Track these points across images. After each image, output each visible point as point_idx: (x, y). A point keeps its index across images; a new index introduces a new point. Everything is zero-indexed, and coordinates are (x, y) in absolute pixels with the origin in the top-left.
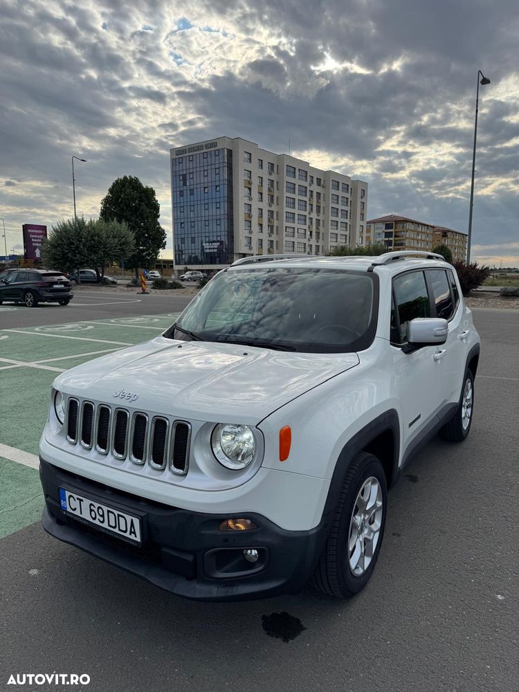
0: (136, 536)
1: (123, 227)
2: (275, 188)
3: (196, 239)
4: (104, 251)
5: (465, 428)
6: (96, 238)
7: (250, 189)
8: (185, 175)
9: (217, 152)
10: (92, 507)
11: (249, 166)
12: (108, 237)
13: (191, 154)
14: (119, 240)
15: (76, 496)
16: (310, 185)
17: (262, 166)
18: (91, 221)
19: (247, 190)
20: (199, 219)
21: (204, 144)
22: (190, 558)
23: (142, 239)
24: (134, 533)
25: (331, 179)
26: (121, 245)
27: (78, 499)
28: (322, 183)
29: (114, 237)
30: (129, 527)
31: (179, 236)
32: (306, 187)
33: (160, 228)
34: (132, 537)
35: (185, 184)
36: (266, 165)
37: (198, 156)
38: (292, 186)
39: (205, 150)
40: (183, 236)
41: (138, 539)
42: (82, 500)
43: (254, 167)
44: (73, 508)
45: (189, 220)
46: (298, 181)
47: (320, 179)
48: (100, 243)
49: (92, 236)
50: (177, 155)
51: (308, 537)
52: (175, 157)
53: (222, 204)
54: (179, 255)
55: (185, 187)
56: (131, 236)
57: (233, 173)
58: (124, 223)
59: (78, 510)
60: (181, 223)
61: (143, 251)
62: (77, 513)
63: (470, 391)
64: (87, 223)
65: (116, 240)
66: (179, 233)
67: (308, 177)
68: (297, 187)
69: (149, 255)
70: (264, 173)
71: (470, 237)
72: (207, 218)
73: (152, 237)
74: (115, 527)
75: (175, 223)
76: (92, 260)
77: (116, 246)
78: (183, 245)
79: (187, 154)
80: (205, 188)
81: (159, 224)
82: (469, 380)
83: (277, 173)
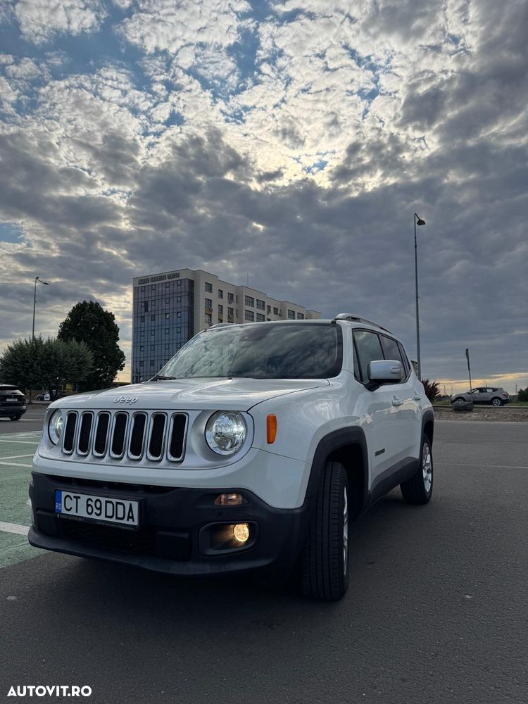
0: (133, 521)
1: (82, 347)
2: (235, 315)
3: (156, 362)
4: (59, 370)
5: (428, 490)
6: (53, 357)
7: (210, 315)
8: (147, 302)
9: (179, 282)
10: (90, 502)
11: (209, 295)
12: (66, 356)
13: (154, 283)
14: (77, 360)
15: (72, 495)
16: (268, 314)
17: (222, 295)
18: (49, 340)
19: (208, 318)
20: (160, 343)
21: (166, 274)
22: (186, 536)
23: (100, 361)
24: (132, 518)
25: (287, 309)
26: (78, 364)
27: (75, 497)
28: (279, 312)
29: (72, 356)
30: (126, 513)
31: (138, 359)
32: (264, 316)
33: (119, 350)
34: (130, 522)
35: (146, 310)
36: (225, 295)
37: (161, 285)
38: (251, 314)
39: (167, 280)
40: (142, 359)
41: (136, 523)
42: (79, 498)
43: (214, 296)
44: (68, 508)
45: (149, 343)
46: (255, 310)
47: (277, 309)
48: (56, 362)
49: (49, 355)
50: (139, 284)
51: (294, 514)
52: (138, 285)
53: (183, 329)
54: (137, 377)
55: (147, 313)
56: (90, 356)
57: (195, 301)
58: (82, 343)
59: (74, 509)
60: (141, 347)
61: (99, 372)
62: (73, 512)
63: (429, 456)
64: (44, 343)
65: (74, 359)
66: (139, 356)
67: (266, 307)
68: (255, 315)
69: (105, 376)
70: (225, 302)
71: (419, 365)
72: (167, 342)
73: (110, 359)
74: (111, 517)
75: (134, 346)
76: (46, 378)
77: (73, 365)
78: (142, 368)
79: (150, 283)
80: (166, 314)
81: (118, 346)
82: (426, 444)
83: (237, 302)
